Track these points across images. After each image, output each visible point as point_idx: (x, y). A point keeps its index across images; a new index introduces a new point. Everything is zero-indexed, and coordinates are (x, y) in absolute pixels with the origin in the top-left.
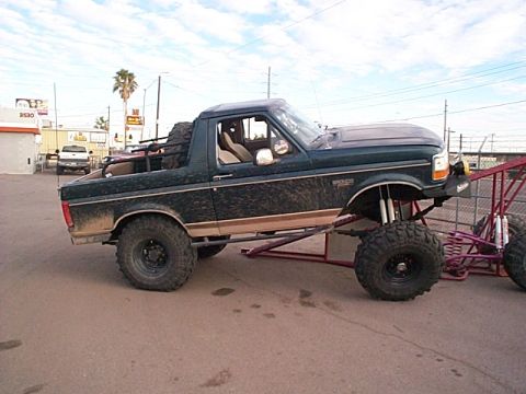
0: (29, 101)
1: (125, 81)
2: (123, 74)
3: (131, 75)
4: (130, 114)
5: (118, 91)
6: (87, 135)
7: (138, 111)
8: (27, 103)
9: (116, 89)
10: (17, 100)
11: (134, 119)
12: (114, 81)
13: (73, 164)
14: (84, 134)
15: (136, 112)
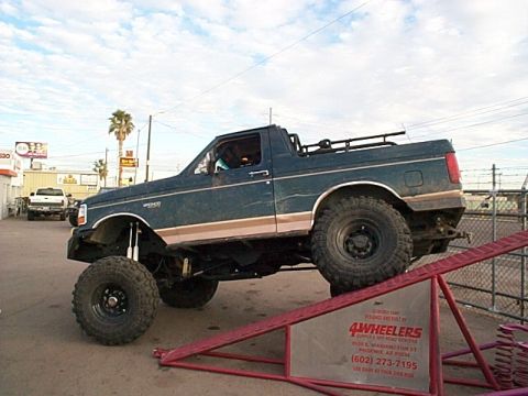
0: (28, 144)
1: (121, 122)
2: (119, 115)
3: (127, 116)
4: (124, 156)
5: (113, 133)
6: (77, 177)
7: (131, 152)
8: (26, 146)
9: (111, 130)
10: (17, 143)
11: (128, 160)
12: (110, 123)
13: (46, 209)
14: (74, 176)
15: (130, 153)
